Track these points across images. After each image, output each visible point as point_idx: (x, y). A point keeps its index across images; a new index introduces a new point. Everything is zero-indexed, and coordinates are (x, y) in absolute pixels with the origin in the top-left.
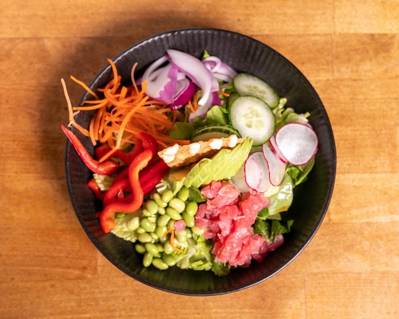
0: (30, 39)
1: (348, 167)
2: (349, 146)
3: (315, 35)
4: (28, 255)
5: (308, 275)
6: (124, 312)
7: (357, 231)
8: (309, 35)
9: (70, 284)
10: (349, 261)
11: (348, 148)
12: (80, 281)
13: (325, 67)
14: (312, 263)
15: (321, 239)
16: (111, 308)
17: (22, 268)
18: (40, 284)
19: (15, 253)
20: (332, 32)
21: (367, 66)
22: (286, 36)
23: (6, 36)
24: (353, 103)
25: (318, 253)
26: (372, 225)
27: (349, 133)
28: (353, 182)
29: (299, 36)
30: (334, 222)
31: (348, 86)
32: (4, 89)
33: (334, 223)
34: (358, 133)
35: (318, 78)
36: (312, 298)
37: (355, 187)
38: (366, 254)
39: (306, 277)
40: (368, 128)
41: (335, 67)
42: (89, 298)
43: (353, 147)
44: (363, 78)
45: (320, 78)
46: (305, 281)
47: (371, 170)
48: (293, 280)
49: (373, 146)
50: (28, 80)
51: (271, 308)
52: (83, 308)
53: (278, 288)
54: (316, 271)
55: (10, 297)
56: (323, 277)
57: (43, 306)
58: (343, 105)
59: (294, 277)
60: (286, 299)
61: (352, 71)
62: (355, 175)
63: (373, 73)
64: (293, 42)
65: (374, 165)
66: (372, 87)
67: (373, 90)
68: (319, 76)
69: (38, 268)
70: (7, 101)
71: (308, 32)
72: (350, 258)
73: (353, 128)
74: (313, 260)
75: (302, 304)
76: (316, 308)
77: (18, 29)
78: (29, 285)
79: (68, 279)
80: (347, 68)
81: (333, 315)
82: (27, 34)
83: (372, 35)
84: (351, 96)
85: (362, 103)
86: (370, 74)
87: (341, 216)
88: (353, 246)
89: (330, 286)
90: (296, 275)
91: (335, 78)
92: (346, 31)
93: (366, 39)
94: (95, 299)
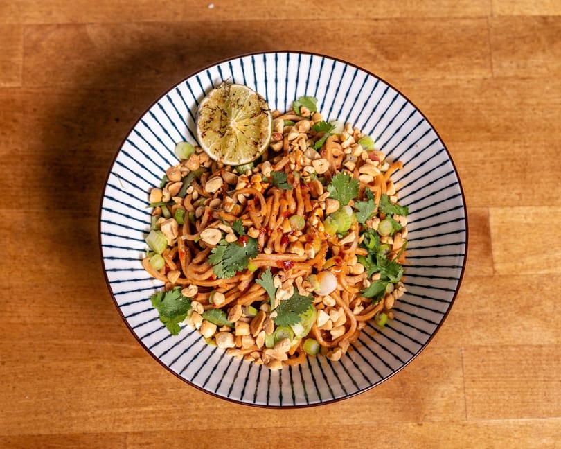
0: (67, 26)
1: (518, 197)
2: (518, 168)
3: (464, 18)
4: (64, 324)
5: (466, 350)
6: (203, 403)
7: (533, 287)
8: (455, 18)
9: (124, 365)
10: (524, 329)
11: (517, 172)
12: (138, 359)
13: (481, 61)
14: (471, 331)
15: (483, 297)
16: (184, 398)
17: (56, 341)
18: (82, 364)
19: (45, 321)
20: (488, 14)
21: (539, 59)
22: (424, 20)
23: (34, 22)
24: (521, 109)
25: (480, 318)
26: (554, 278)
27: (517, 150)
28: (525, 218)
29: (442, 19)
30: (501, 274)
31: (514, 86)
32: (31, 93)
33: (500, 276)
34: (529, 151)
35: (471, 77)
36: (473, 381)
37: (528, 224)
38: (549, 319)
39: (463, 352)
40: (544, 143)
41: (493, 61)
42: (151, 384)
43: (524, 170)
44: (534, 75)
45: (474, 76)
46: (462, 358)
47: (550, 201)
48: (445, 356)
49: (552, 168)
50: (63, 81)
51: (414, 397)
52: (144, 398)
53: (424, 368)
54: (478, 343)
55: (39, 382)
56: (488, 352)
57: (85, 395)
58: (507, 113)
59: (446, 353)
60: (436, 383)
61: (518, 66)
62: (528, 208)
63: (548, 69)
64: (435, 27)
65: (554, 195)
66: (548, 88)
67: (548, 92)
68: (473, 74)
69: (78, 342)
70: (35, 110)
71: (455, 15)
72: (526, 324)
73: (522, 144)
74: (472, 328)
75: (458, 390)
76: (480, 396)
77: (50, 13)
78: (65, 365)
79: (122, 357)
80: (511, 62)
81: (504, 405)
82: (62, 19)
83: (545, 18)
84: (519, 100)
85: (534, 109)
86: (544, 70)
87: (510, 265)
88: (528, 307)
89: (499, 365)
90: (448, 350)
91: (495, 76)
92: (507, 12)
93: (536, 23)
94: (160, 384)
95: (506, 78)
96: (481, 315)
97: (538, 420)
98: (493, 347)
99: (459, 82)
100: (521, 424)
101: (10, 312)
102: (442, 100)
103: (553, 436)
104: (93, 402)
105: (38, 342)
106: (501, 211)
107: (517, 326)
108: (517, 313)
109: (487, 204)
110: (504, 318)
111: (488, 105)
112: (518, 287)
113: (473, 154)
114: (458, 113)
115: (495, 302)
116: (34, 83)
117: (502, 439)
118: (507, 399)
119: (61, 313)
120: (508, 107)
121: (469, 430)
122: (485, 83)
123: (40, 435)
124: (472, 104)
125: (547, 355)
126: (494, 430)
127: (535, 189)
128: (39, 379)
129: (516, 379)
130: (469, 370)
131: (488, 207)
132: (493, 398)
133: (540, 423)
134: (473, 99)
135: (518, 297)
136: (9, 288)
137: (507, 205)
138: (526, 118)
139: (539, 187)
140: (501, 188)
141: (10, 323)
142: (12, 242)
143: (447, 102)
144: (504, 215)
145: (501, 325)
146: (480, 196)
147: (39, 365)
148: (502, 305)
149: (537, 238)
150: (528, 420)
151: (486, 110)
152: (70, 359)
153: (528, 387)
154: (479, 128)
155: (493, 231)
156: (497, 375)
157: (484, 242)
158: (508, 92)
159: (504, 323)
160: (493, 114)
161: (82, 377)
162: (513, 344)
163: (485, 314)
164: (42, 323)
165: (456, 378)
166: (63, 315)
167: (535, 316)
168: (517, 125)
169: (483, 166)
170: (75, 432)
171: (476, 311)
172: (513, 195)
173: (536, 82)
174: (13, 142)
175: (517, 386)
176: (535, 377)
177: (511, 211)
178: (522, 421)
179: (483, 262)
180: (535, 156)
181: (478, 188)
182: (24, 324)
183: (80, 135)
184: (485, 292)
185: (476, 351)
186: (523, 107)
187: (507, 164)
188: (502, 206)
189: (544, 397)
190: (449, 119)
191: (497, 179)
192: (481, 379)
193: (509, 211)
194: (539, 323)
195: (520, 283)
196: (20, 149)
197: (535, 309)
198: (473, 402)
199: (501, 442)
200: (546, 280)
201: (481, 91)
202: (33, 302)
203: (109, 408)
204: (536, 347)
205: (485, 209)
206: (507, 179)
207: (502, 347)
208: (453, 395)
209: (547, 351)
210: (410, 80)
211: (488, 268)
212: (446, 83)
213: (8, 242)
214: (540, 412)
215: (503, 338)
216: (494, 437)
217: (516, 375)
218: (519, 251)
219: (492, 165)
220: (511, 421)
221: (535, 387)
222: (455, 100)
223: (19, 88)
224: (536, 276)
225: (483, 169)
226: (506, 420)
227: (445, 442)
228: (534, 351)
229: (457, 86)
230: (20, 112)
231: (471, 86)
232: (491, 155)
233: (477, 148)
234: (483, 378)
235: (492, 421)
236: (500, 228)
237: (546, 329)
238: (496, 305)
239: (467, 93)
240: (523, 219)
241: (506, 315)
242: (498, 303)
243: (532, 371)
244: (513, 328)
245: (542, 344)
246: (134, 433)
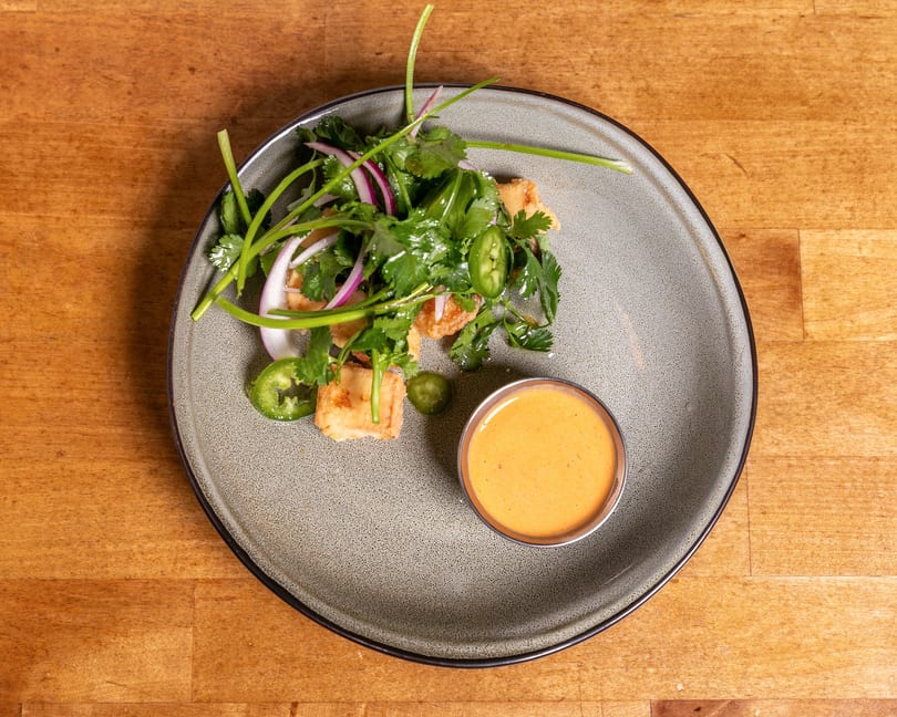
95: (837, 17)
96: (780, 405)
97: (869, 579)
98: (798, 458)
99: (759, 21)
100: (839, 584)
101: (10, 379)
102: (730, 49)
103: (891, 606)
104: (142, 528)
105: (55, 429)
106: (819, 236)
107: (840, 425)
108: (839, 404)
109: (797, 224)
110: (818, 412)
111: (805, 60)
112: (844, 361)
113: (778, 140)
114: (754, 71)
115: (803, 385)
116: (58, 6)
117: (807, 609)
118: (818, 543)
119: (93, 382)
120: (839, 64)
121: (754, 592)
122: (802, 24)
123: (55, 580)
124: (779, 58)
125: (887, 474)
126: (794, 594)
127: (877, 201)
128: (54, 490)
129: (834, 512)
130: (758, 494)
131: (798, 229)
132: (795, 540)
133: (872, 584)
134: (781, 49)
135: (843, 377)
136: (9, 341)
137: (830, 228)
138: (866, 84)
139: (884, 198)
140: (822, 197)
141: (9, 397)
142: (15, 266)
143: (737, 54)
144: (823, 242)
145: (813, 422)
146: (785, 210)
147: (55, 466)
148: (815, 390)
149: (877, 283)
150: (851, 578)
151: (801, 68)
152: (106, 459)
153: (854, 526)
154: (789, 98)
155: (806, 269)
156: (802, 504)
157: (789, 285)
158: (839, 40)
159: (818, 419)
160: (814, 76)
161: (124, 488)
162: (830, 453)
163: (787, 404)
164: (61, 398)
165: (737, 508)
166: (97, 386)
167: (870, 409)
168: (852, 94)
169: (792, 161)
170: (111, 576)
171: (773, 398)
172: (841, 211)
173: (885, 23)
174: (21, 103)
175: (834, 522)
176: (867, 509)
177: (836, 237)
178: (842, 580)
179: (788, 319)
180: (880, 146)
181: (783, 197)
182: (33, 399)
183: (129, 93)
184: (788, 368)
185: (771, 464)
186: (863, 64)
187: (833, 158)
188: (822, 228)
189: (880, 543)
190: (740, 82)
191: (816, 182)
192: (777, 510)
193: (834, 236)
194: (875, 421)
195: (847, 355)
196: (32, 114)
197: (871, 398)
198: (762, 547)
199: (804, 613)
200: (891, 352)
201: (794, 38)
202: (49, 364)
203: (168, 539)
204: (869, 460)
205: (795, 232)
206: (832, 184)
207: (812, 458)
208: (730, 533)
209: (887, 468)
210: (676, 16)
211: (795, 329)
212: (735, 22)
213: (8, 265)
214: (872, 565)
215: (815, 444)
216: (793, 604)
217: (834, 505)
218: (847, 302)
219: (807, 159)
220: (823, 579)
221: (864, 526)
222: (751, 51)
223: (33, 12)
224: (871, 345)
225: (792, 166)
226: (815, 578)
227: (713, 610)
228: (865, 466)
229: (754, 28)
230: (33, 52)
231: (777, 28)
232: (807, 143)
233: (784, 130)
234: (779, 507)
235: (792, 579)
236: (816, 264)
237: (887, 431)
238: (806, 390)
239: (771, 39)
240: (856, 250)
241: (821, 408)
242: (809, 386)
243: (860, 499)
244: (832, 428)
245: (878, 455)
246: (208, 582)
